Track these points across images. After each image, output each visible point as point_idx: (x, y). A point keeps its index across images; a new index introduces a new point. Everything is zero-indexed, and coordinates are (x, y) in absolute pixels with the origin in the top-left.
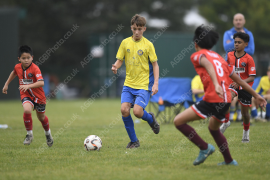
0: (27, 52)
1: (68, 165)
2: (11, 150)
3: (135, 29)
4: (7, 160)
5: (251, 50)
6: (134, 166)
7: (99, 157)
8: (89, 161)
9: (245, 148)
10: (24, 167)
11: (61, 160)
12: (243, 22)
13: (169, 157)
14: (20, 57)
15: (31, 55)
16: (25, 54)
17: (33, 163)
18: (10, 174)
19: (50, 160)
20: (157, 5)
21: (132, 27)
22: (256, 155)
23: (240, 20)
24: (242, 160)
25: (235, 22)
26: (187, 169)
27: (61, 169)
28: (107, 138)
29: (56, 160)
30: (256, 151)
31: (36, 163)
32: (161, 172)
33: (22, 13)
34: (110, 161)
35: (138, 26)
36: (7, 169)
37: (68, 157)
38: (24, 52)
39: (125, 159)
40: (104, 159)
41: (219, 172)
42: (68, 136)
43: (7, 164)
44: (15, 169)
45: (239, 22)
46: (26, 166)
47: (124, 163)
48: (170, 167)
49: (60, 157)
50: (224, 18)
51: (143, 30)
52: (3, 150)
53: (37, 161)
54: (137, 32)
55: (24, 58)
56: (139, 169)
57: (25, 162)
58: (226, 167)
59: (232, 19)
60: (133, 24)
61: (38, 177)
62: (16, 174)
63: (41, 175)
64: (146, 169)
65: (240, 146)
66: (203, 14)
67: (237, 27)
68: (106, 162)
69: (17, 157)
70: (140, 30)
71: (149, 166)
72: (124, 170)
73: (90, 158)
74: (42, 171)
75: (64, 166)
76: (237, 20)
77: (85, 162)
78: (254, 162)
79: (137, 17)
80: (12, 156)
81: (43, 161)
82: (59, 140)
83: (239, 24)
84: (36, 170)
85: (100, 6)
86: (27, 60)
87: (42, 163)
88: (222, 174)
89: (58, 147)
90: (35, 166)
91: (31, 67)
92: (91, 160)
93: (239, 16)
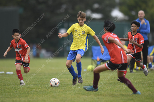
0: (17, 32)
1: (47, 95)
2: (15, 86)
3: (80, 20)
4: (13, 91)
5: (148, 31)
6: (83, 95)
7: (64, 90)
8: (58, 92)
9: (145, 85)
10: (22, 95)
11: (42, 91)
12: (144, 15)
13: (103, 90)
14: (13, 35)
15: (20, 34)
16: (16, 34)
17: (27, 93)
18: (15, 99)
19: (36, 91)
20: (96, 6)
21: (78, 18)
22: (151, 89)
23: (142, 14)
24: (143, 92)
25: (139, 15)
26: (113, 96)
27: (43, 96)
28: (68, 79)
29: (40, 91)
30: (151, 87)
31: (28, 93)
32: (99, 98)
33: (21, 10)
34: (70, 92)
35: (81, 18)
36: (13, 96)
37: (47, 90)
38: (15, 32)
39: (78, 91)
40: (67, 91)
41: (131, 98)
42: (46, 78)
43: (13, 94)
44: (17, 96)
45: (141, 15)
46: (23, 95)
47: (78, 93)
48: (104, 96)
49: (42, 90)
50: (133, 13)
51: (84, 20)
52: (10, 86)
53: (29, 92)
54: (81, 21)
55: (16, 36)
56: (86, 97)
57: (23, 92)
58: (134, 95)
59: (137, 13)
60: (78, 17)
61: (30, 101)
62: (18, 99)
63: (31, 100)
64: (90, 97)
65: (142, 84)
66: (121, 11)
67: (140, 18)
68: (68, 93)
69: (18, 89)
70: (82, 20)
71: (92, 95)
72: (78, 97)
73: (59, 90)
74: (32, 98)
75: (44, 95)
76: (140, 14)
77: (56, 92)
78: (150, 93)
79: (81, 13)
80: (15, 90)
81: (33, 92)
82: (41, 80)
83: (141, 16)
84: (29, 97)
85: (64, 7)
86: (17, 37)
87: (32, 93)
88: (132, 99)
89: (41, 84)
90: (28, 95)
91: (20, 41)
92: (60, 91)
93: (141, 12)
